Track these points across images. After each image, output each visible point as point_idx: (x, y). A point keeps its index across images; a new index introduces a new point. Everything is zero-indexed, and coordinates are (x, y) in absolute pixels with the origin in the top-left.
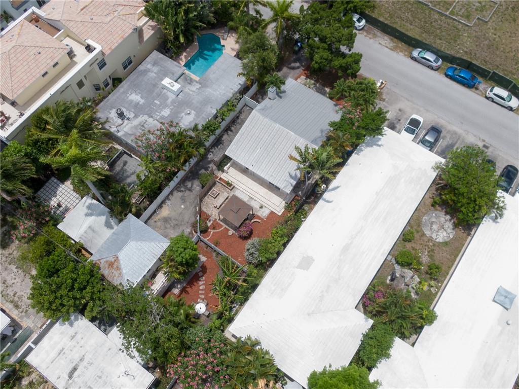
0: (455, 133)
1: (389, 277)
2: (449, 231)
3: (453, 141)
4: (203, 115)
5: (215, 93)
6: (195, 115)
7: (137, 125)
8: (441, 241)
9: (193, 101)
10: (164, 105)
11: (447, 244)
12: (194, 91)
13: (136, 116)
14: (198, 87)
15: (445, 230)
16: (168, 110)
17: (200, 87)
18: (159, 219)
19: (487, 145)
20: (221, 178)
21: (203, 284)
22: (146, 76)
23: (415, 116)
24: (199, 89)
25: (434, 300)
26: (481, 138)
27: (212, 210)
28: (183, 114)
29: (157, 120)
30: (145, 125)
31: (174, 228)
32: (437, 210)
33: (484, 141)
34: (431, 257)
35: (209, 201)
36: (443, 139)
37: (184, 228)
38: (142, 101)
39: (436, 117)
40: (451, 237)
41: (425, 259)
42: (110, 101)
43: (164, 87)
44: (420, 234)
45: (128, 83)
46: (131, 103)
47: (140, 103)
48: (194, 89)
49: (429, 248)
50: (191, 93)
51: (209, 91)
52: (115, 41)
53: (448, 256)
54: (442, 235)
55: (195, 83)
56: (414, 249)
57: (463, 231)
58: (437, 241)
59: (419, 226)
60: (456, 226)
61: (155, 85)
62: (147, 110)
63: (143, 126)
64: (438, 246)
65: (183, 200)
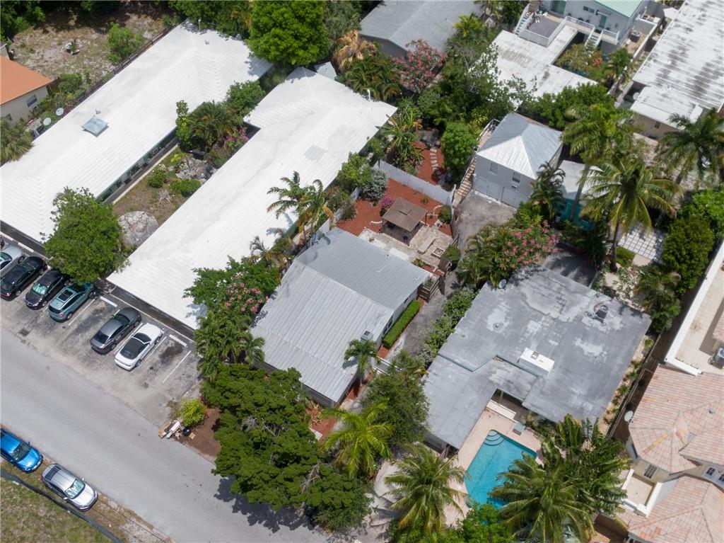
2: (123, 223)
3: (74, 338)
4: (474, 323)
6: (486, 324)
8: (138, 212)
10: (541, 338)
11: (132, 209)
12: (499, 368)
13: (578, 319)
14: (493, 375)
15: (129, 223)
16: (531, 331)
17: (491, 376)
19: (21, 336)
20: (431, 272)
21: (434, 164)
23: (127, 363)
24: (491, 373)
26: (26, 345)
28: (506, 324)
29: (544, 314)
30: (560, 306)
34: (156, 196)
37: (471, 217)
38: (578, 342)
40: (123, 217)
41: (164, 193)
46: (595, 340)
47: (580, 340)
48: (499, 372)
49: (156, 205)
53: (133, 197)
54: (135, 217)
58: (143, 212)
63: (563, 306)
64: (143, 206)
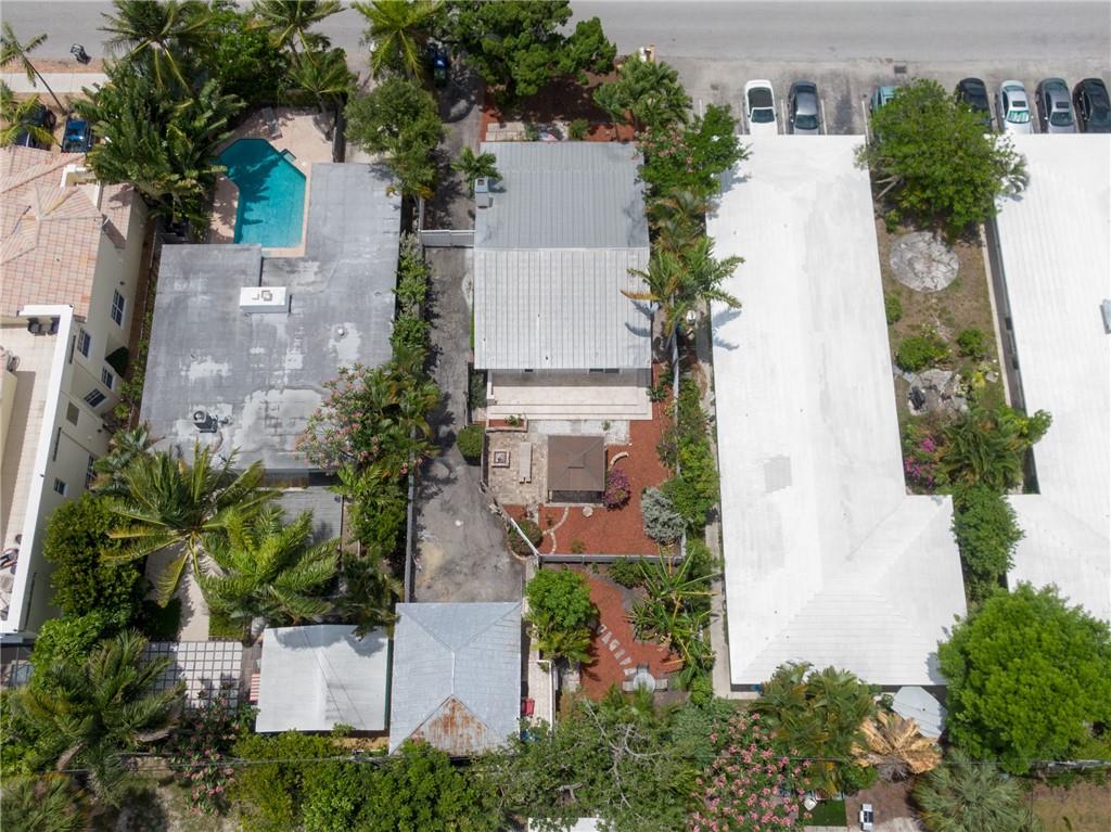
0: (835, 75)
1: (910, 404)
2: (946, 258)
3: (842, 92)
4: (374, 320)
5: (360, 261)
6: (358, 329)
7: (256, 423)
8: (946, 285)
9: (332, 303)
10: (276, 349)
11: (958, 285)
12: (313, 283)
13: (238, 407)
14: (316, 270)
15: (939, 262)
16: (294, 351)
17: (319, 267)
18: (432, 579)
19: (900, 65)
20: (490, 421)
21: (612, 639)
22: (189, 310)
23: (751, 85)
24: (321, 270)
25: (1004, 394)
26: (883, 58)
27: (521, 492)
28: (332, 342)
29: (288, 387)
30: (272, 413)
31: (474, 574)
32: (901, 235)
33: (890, 61)
34: (949, 323)
35: (500, 479)
36: (824, 99)
37: (493, 564)
38: (225, 369)
39: (782, 63)
40: (956, 267)
41: (943, 334)
42: (154, 411)
43: (249, 311)
44: (905, 294)
45: (163, 349)
46: (204, 386)
47: (224, 374)
48: (311, 277)
49: (935, 310)
50: (310, 289)
51: (345, 264)
52: (82, 277)
53: (975, 304)
54: (940, 275)
55: (301, 264)
56: (913, 328)
57: (967, 245)
58: (939, 289)
59: (894, 282)
60: (949, 243)
61: (225, 319)
62: (249, 380)
63: (267, 417)
64: (947, 297)
65: (450, 509)
